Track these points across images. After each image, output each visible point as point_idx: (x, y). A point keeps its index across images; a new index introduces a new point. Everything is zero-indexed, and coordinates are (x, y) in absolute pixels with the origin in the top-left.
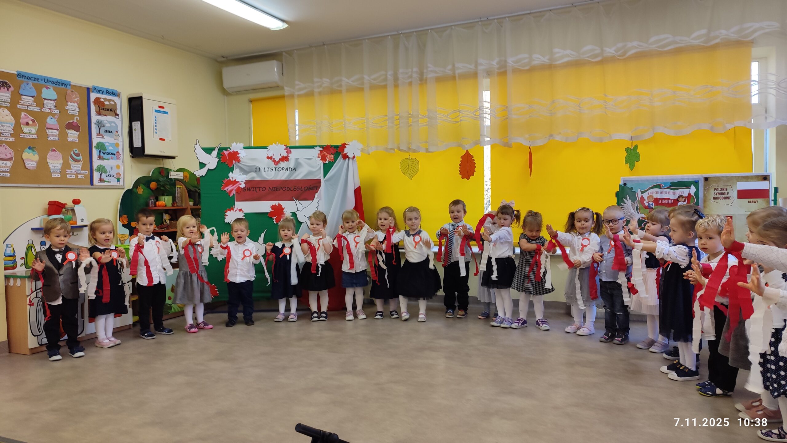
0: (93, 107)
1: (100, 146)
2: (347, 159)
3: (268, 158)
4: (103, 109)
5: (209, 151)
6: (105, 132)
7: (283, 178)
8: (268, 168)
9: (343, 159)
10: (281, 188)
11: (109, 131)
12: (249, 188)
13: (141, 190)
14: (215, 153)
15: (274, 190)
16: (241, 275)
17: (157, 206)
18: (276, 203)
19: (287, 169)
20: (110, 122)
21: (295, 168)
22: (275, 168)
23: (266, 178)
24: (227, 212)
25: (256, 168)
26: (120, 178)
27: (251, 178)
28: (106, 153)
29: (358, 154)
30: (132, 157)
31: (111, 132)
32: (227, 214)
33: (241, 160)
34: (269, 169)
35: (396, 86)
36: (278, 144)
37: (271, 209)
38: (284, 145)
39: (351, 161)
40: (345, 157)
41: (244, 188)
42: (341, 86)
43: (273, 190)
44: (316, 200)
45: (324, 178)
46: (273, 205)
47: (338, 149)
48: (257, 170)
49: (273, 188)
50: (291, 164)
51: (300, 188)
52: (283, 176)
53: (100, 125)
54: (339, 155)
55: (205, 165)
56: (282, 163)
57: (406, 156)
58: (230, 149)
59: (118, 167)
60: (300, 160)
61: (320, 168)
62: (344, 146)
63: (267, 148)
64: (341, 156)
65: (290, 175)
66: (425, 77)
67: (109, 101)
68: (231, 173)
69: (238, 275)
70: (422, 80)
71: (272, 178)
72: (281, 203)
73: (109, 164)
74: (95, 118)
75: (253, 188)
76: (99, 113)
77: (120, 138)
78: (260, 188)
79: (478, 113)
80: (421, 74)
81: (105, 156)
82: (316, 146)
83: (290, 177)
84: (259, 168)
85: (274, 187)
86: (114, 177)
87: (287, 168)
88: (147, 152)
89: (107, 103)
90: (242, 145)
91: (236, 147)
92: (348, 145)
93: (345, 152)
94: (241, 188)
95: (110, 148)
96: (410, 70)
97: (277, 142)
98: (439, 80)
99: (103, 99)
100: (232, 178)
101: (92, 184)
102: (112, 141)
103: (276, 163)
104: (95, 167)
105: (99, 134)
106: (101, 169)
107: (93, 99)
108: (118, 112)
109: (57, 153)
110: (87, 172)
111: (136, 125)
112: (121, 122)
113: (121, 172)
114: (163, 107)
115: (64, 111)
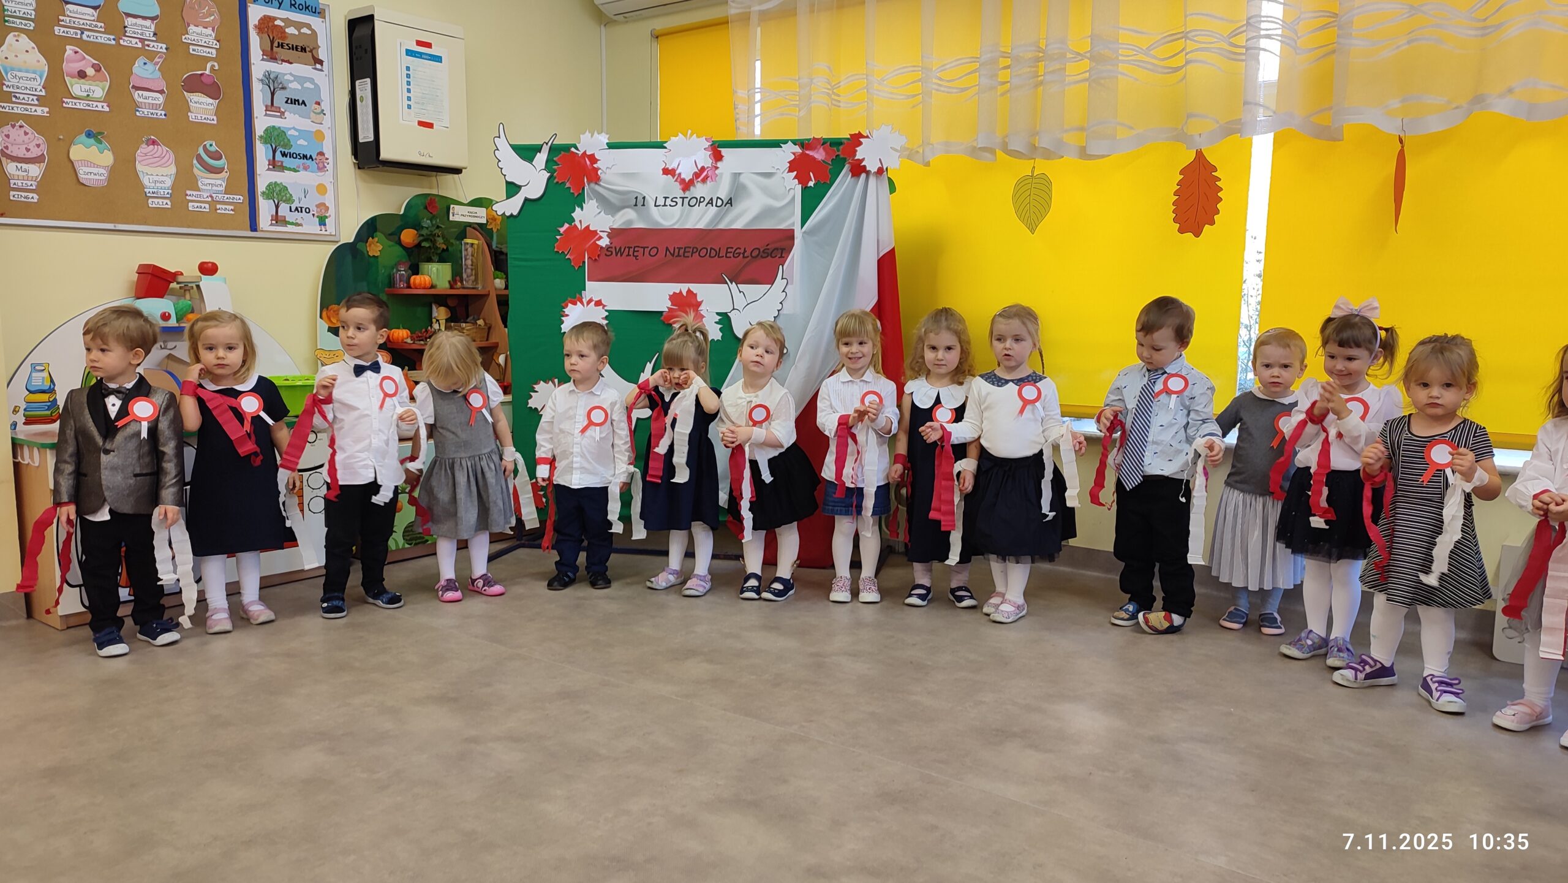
0: (254, 39)
1: (276, 139)
2: (863, 176)
3: (666, 171)
4: (281, 46)
5: (527, 152)
6: (287, 102)
7: (701, 226)
8: (666, 198)
9: (852, 176)
10: (695, 250)
11: (298, 101)
12: (620, 248)
13: (375, 247)
14: (541, 158)
15: (679, 255)
16: (583, 470)
17: (412, 286)
18: (683, 288)
19: (711, 202)
20: (300, 80)
21: (731, 199)
22: (683, 198)
23: (661, 225)
24: (567, 306)
25: (636, 198)
26: (327, 217)
27: (624, 223)
28: (291, 155)
29: (893, 164)
30: (359, 167)
31: (303, 102)
32: (567, 311)
33: (602, 176)
34: (668, 202)
36: (691, 135)
37: (669, 304)
38: (704, 138)
39: (872, 180)
40: (858, 169)
41: (608, 248)
43: (676, 254)
44: (779, 283)
45: (802, 228)
46: (674, 293)
47: (841, 147)
48: (639, 203)
49: (677, 250)
50: (722, 189)
51: (742, 251)
52: (700, 219)
53: (272, 82)
54: (844, 166)
55: (519, 187)
56: (698, 186)
57: (1024, 168)
58: (577, 149)
59: (321, 189)
60: (742, 179)
61: (794, 198)
62: (856, 139)
63: (665, 148)
64: (847, 167)
65: (719, 217)
67: (298, 25)
68: (578, 209)
69: (576, 469)
71: (674, 224)
72: (695, 287)
73: (296, 180)
74: (260, 68)
75: (629, 248)
76: (270, 56)
77: (328, 121)
78: (644, 248)
79: (1241, 38)
81: (288, 162)
82: (785, 142)
83: (718, 223)
84: (644, 198)
85: (679, 249)
86: (312, 212)
87: (712, 199)
88: (384, 155)
89: (291, 30)
90: (604, 139)
91: (592, 143)
92: (867, 137)
93: (858, 156)
94: (602, 248)
95: (301, 142)
97: (689, 132)
99: (284, 19)
100: (580, 221)
101: (254, 227)
102: (306, 124)
103: (686, 185)
104: (261, 186)
105: (271, 107)
106: (278, 193)
107: (254, 20)
108: (322, 56)
109: (162, 149)
110: (242, 199)
111: (364, 88)
112: (329, 80)
113: (329, 202)
114: (428, 44)
115: (177, 47)
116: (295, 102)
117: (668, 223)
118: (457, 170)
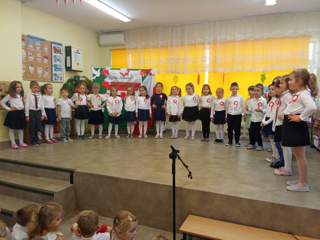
0: (53, 50)
1: (55, 66)
3: (120, 73)
4: (56, 51)
5: (97, 69)
7: (126, 82)
10: (125, 86)
13: (69, 84)
14: (99, 70)
15: (122, 86)
18: (123, 91)
19: (127, 78)
20: (59, 56)
21: (131, 78)
22: (123, 78)
26: (62, 79)
27: (113, 81)
29: (156, 73)
30: (66, 71)
33: (109, 74)
34: (121, 78)
35: (172, 46)
36: (124, 68)
37: (121, 94)
38: (126, 69)
39: (153, 76)
40: (151, 74)
41: (110, 85)
42: (149, 45)
44: (138, 91)
45: (142, 82)
47: (148, 71)
48: (116, 78)
50: (129, 76)
53: (55, 56)
55: (95, 75)
56: (126, 76)
57: (174, 75)
58: (105, 69)
59: (61, 74)
60: (133, 75)
61: (141, 78)
62: (150, 70)
63: (120, 70)
64: (149, 74)
65: (129, 81)
66: (183, 43)
67: (59, 47)
68: (105, 79)
70: (183, 45)
73: (58, 73)
74: (53, 54)
76: (55, 53)
77: (62, 63)
78: (117, 85)
79: (204, 59)
80: (182, 42)
81: (57, 70)
82: (139, 70)
86: (60, 78)
88: (72, 69)
89: (58, 48)
90: (110, 68)
91: (108, 68)
92: (152, 69)
93: (151, 72)
95: (59, 67)
96: (178, 40)
98: (189, 45)
99: (56, 47)
100: (106, 81)
101: (52, 80)
102: (59, 64)
103: (123, 76)
104: (53, 74)
105: (55, 61)
106: (55, 75)
107: (53, 47)
108: (62, 52)
109: (40, 68)
110: (51, 76)
111: (68, 58)
112: (62, 56)
113: (62, 76)
114: (78, 51)
115: (43, 51)
116: (58, 60)
117: (120, 81)
118: (81, 72)
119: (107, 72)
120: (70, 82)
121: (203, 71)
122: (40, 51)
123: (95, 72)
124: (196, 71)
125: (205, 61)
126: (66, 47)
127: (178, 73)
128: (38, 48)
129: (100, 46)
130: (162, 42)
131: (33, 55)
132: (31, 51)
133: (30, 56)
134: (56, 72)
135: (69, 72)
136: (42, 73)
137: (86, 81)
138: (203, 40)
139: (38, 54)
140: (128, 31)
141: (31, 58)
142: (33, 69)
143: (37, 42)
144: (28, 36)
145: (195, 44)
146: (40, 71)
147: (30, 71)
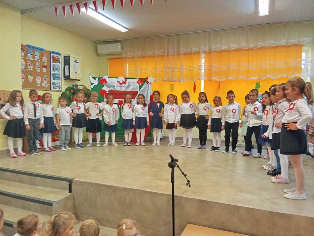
0: (52, 59)
1: (54, 75)
3: (118, 82)
4: (55, 60)
6: (55, 69)
7: (123, 90)
10: (122, 94)
13: (68, 93)
14: (97, 79)
17: (74, 99)
18: (120, 100)
19: (125, 87)
20: (58, 65)
22: (121, 86)
27: (111, 90)
29: (152, 82)
30: (65, 79)
33: (107, 82)
34: (118, 87)
35: (168, 56)
37: (118, 102)
38: (124, 77)
39: (150, 84)
40: (148, 83)
42: (146, 55)
43: (119, 94)
44: (136, 99)
45: (139, 91)
47: (145, 79)
48: (113, 86)
50: (127, 85)
53: (54, 66)
55: (93, 84)
56: (123, 84)
58: (103, 78)
59: (60, 83)
60: (130, 83)
61: (138, 87)
63: (118, 78)
64: (146, 82)
65: (126, 89)
67: (57, 57)
68: (103, 87)
70: (179, 54)
74: (52, 64)
76: (54, 62)
77: (61, 72)
79: (200, 68)
80: (178, 51)
81: (55, 79)
82: (137, 78)
86: (58, 87)
89: (56, 58)
90: (107, 77)
91: (105, 77)
92: (149, 78)
93: (148, 81)
94: (107, 93)
95: (57, 75)
96: (174, 50)
97: (121, 76)
98: (185, 54)
99: (55, 56)
100: (104, 89)
101: (51, 89)
102: (58, 73)
103: (121, 84)
104: (52, 83)
105: (53, 70)
106: (54, 84)
107: (51, 56)
108: (60, 62)
109: (39, 77)
110: (49, 84)
111: (67, 67)
112: (61, 65)
113: (61, 85)
114: (77, 60)
115: (42, 60)
116: (57, 69)
117: (118, 90)
118: (80, 80)
119: (105, 81)
120: (69, 90)
121: (199, 79)
122: (39, 61)
123: (93, 81)
124: (192, 80)
125: (201, 70)
126: (65, 57)
127: (174, 81)
128: (37, 58)
129: (98, 55)
130: (159, 52)
131: (32, 64)
132: (31, 61)
133: (30, 65)
134: (55, 81)
135: (68, 81)
136: (40, 83)
137: (84, 90)
138: (198, 49)
139: (37, 63)
140: (126, 40)
141: (30, 68)
142: (32, 78)
143: (36, 51)
144: (28, 46)
145: (191, 54)
146: (38, 81)
147: (29, 80)
